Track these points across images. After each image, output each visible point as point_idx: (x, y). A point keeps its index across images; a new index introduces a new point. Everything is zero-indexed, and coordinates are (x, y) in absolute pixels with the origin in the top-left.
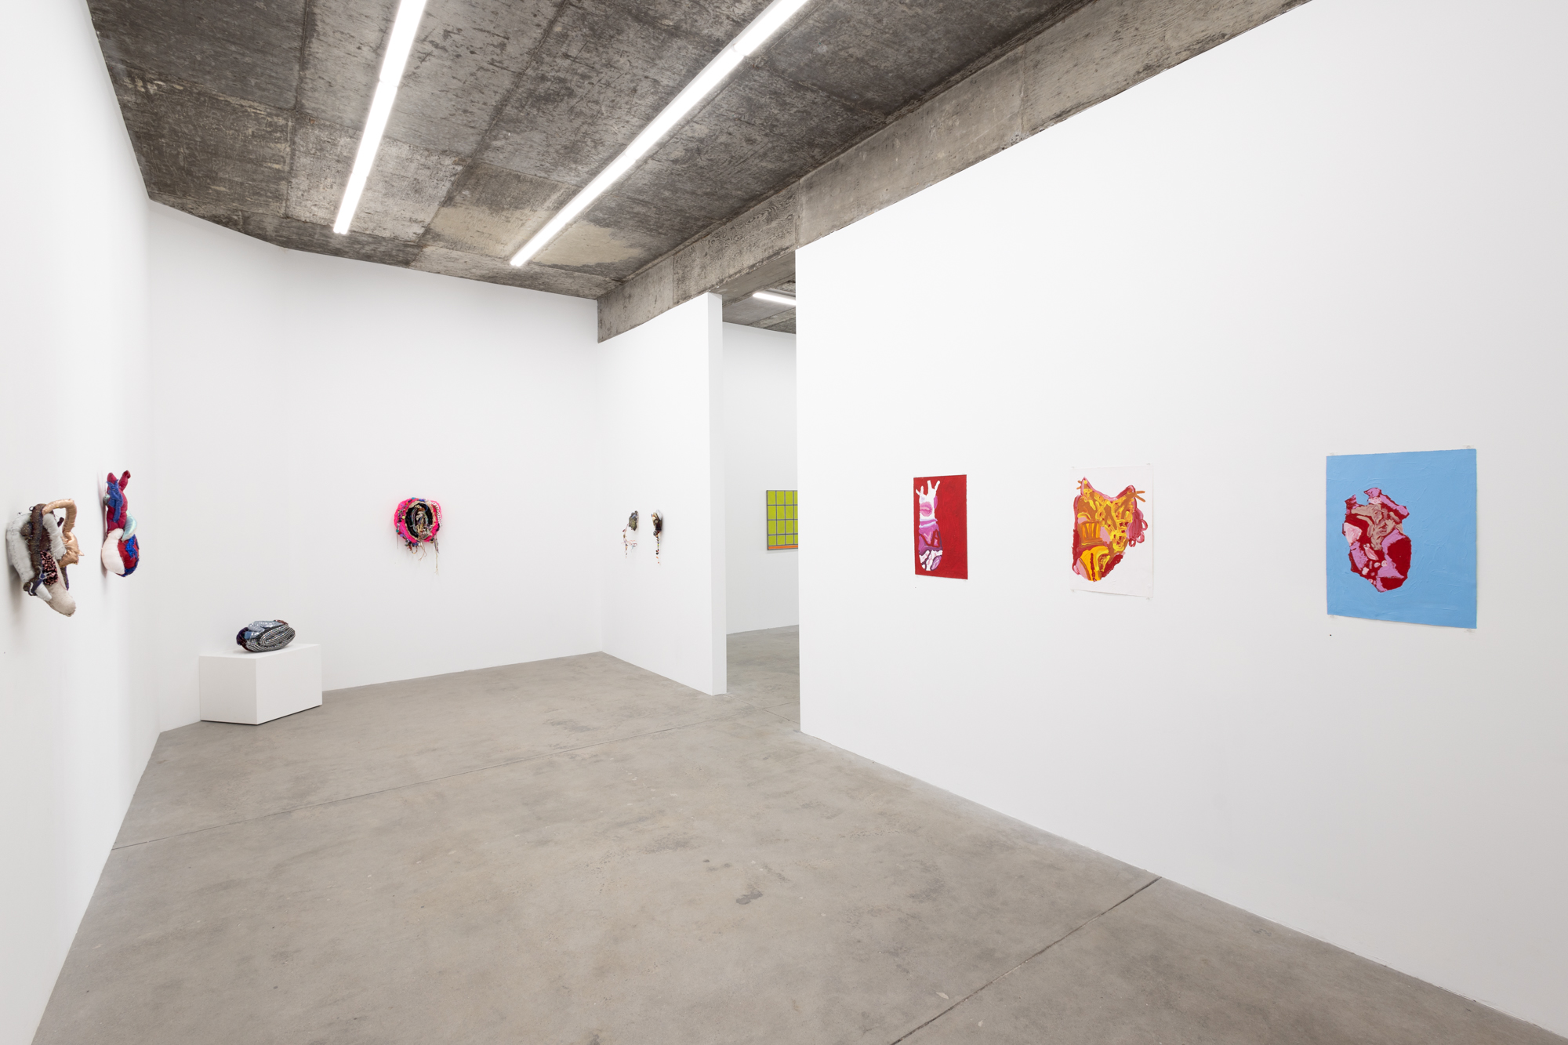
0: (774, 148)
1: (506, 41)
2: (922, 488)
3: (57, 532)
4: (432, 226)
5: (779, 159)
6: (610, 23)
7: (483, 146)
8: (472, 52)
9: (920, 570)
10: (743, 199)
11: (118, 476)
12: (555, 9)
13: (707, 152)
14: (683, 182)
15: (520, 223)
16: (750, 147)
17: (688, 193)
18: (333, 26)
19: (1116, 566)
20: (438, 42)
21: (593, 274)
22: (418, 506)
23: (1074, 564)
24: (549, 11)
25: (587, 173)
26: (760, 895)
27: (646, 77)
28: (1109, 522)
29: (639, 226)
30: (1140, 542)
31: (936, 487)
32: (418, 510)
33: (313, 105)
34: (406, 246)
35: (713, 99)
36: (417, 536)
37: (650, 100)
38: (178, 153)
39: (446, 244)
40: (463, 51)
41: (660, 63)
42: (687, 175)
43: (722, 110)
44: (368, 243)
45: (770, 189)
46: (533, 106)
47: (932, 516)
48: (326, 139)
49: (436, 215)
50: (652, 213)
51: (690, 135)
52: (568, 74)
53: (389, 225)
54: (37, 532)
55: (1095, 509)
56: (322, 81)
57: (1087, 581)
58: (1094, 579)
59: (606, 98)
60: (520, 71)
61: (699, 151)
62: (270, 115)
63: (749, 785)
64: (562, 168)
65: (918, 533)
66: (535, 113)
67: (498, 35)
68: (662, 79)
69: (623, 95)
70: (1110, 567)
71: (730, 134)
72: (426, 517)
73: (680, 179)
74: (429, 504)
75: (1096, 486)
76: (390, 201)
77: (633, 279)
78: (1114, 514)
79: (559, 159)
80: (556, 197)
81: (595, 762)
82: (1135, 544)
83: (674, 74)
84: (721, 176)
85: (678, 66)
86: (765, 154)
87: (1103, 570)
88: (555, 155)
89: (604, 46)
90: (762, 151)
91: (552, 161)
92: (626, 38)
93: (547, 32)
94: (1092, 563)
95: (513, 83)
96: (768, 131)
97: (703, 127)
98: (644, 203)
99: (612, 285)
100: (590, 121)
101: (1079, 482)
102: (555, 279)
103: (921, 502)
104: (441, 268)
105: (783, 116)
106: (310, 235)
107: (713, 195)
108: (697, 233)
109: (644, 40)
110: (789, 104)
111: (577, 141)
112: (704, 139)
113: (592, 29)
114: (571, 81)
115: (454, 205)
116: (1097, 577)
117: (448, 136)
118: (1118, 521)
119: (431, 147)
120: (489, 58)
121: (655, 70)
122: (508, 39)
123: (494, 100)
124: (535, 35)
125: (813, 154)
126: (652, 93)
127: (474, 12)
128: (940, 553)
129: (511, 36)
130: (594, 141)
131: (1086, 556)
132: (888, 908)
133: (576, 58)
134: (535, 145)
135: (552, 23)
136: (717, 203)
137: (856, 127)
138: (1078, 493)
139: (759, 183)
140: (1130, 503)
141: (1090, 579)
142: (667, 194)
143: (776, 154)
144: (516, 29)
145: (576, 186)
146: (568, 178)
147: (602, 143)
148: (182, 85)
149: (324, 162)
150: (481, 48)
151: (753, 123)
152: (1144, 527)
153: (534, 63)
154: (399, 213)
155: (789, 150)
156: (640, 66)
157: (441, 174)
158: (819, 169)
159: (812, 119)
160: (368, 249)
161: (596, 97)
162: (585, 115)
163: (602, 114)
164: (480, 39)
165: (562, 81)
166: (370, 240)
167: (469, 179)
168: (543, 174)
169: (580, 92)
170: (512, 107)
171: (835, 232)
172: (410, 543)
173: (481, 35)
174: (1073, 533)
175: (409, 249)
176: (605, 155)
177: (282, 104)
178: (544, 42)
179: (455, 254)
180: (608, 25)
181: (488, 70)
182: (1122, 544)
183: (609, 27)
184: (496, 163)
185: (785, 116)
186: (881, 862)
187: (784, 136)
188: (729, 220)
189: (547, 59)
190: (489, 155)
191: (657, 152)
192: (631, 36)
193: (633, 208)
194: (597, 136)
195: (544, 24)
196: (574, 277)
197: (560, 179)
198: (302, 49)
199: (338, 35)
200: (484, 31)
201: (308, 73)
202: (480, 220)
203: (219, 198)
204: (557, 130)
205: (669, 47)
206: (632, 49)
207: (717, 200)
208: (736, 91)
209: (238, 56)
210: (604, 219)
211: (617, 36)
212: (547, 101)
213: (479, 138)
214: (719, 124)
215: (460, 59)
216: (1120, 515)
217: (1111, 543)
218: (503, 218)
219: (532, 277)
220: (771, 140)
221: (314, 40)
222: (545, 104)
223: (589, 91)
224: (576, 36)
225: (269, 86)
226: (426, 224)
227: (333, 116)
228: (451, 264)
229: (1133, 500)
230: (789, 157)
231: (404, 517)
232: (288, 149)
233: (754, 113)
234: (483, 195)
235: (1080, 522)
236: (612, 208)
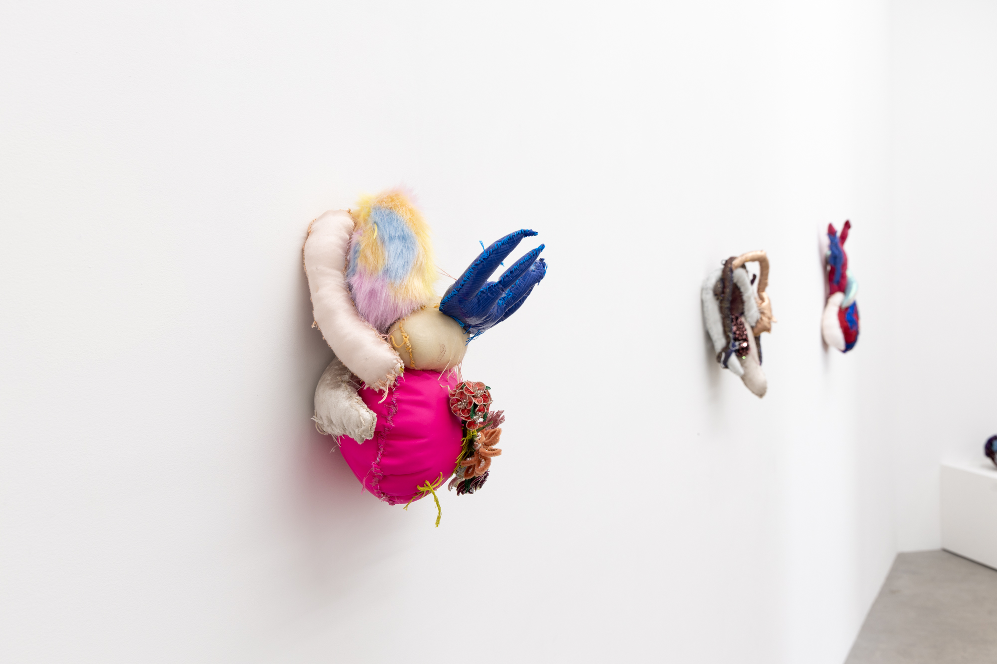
3: (750, 292)
11: (839, 228)
54: (728, 290)
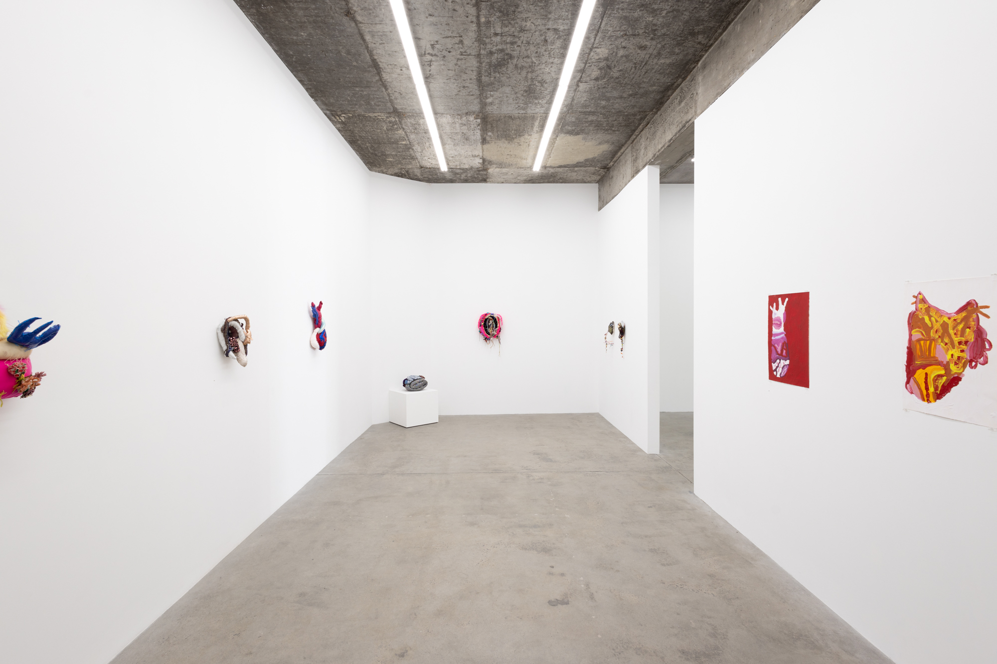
0: (663, 47)
1: (461, 38)
2: (775, 304)
3: (240, 329)
4: (484, 157)
5: (672, 53)
6: (509, 3)
7: (483, 105)
8: (449, 52)
9: (772, 377)
10: (661, 92)
11: (317, 305)
12: (475, 8)
13: (615, 65)
14: (610, 92)
15: (527, 144)
16: (645, 52)
17: (617, 98)
18: (386, 63)
19: (954, 389)
20: (431, 52)
21: (586, 167)
22: (490, 318)
23: (908, 382)
24: (473, 11)
25: (546, 103)
26: (567, 603)
27: (548, 29)
28: (946, 340)
29: (598, 129)
30: (983, 364)
31: (785, 303)
32: (490, 320)
33: (400, 107)
34: (479, 171)
35: (600, 27)
36: (489, 334)
37: (558, 43)
38: (367, 147)
39: (497, 166)
40: (445, 53)
41: (551, 16)
42: (610, 86)
43: (609, 32)
44: (462, 173)
45: (677, 78)
46: (495, 72)
47: (782, 329)
48: (414, 123)
49: (483, 151)
50: (601, 118)
51: (597, 58)
52: (503, 45)
53: (465, 161)
54: (228, 329)
55: (930, 326)
56: (396, 93)
57: (920, 401)
58: (928, 401)
59: (532, 53)
60: (478, 53)
61: (609, 67)
62: (387, 117)
63: (622, 523)
64: (531, 105)
65: (771, 344)
66: (498, 76)
67: (456, 37)
68: (559, 27)
69: (540, 46)
70: (946, 389)
71: (625, 48)
72: (494, 323)
73: (607, 90)
74: (495, 316)
75: (932, 301)
76: (458, 148)
77: (613, 165)
78: (951, 332)
79: (526, 100)
80: (537, 124)
81: (538, 483)
82: (976, 366)
83: (564, 20)
84: (634, 80)
85: (564, 14)
86: (659, 54)
87: (939, 392)
88: (522, 98)
89: (513, 19)
90: (655, 52)
91: (523, 102)
92: (523, 9)
93: (479, 24)
94: (926, 383)
95: (478, 62)
96: (652, 36)
97: (603, 49)
98: (593, 113)
99: (602, 172)
100: (530, 70)
101: (914, 296)
102: (565, 174)
103: (774, 317)
104: (502, 180)
105: (658, 20)
106: (436, 175)
107: (636, 95)
108: (639, 124)
109: (534, 5)
110: (658, 9)
111: (530, 85)
112: (608, 57)
113: (501, 12)
114: (507, 49)
115: (488, 143)
116: (931, 398)
117: (464, 104)
118: (956, 340)
119: (459, 113)
120: (459, 52)
121: (550, 23)
122: (461, 37)
123: (474, 75)
124: (473, 29)
125: (699, 41)
126: (557, 38)
127: (438, 28)
128: (788, 362)
129: (462, 34)
130: (539, 82)
131: (920, 375)
132: (654, 652)
133: (502, 33)
134: (509, 95)
135: (478, 17)
136: (642, 99)
137: (725, 6)
138: (913, 308)
139: (666, 76)
140: (971, 320)
141: (924, 400)
142: (603, 103)
143: (668, 50)
144: (462, 29)
145: (545, 113)
146: (537, 110)
147: (544, 82)
148: (351, 114)
149: (420, 135)
150: (452, 48)
151: (637, 34)
152: (987, 347)
153: (482, 46)
154: (466, 153)
155: (677, 44)
156: (540, 23)
157: (472, 127)
158: (710, 50)
159: (682, 14)
160: (463, 176)
161: (525, 54)
162: (526, 67)
163: (535, 63)
164: (449, 43)
165: (502, 50)
166: (462, 171)
167: (487, 125)
168: (523, 112)
169: (515, 54)
170: (485, 76)
171: (719, 98)
172: (486, 338)
173: (448, 40)
174: (906, 350)
175: (481, 172)
176: (551, 88)
177: (389, 111)
178: (480, 31)
179: (504, 170)
180: (508, 5)
181: (462, 59)
182: (961, 365)
183: (509, 5)
184: (495, 112)
185: (660, 20)
186: (678, 614)
187: (667, 35)
188: (658, 110)
189: (487, 41)
190: (489, 109)
191: (581, 77)
192: (525, 6)
193: (587, 118)
194: (540, 79)
195: (474, 19)
196: (576, 171)
197: (534, 112)
198: (381, 79)
199: (390, 66)
200: (448, 37)
201: (389, 90)
202: (506, 148)
203: (392, 165)
204: (515, 82)
205: (551, 3)
206: (530, 15)
207: (641, 98)
208: (613, 15)
209: (361, 92)
210: (574, 130)
211: (517, 10)
212: (500, 66)
213: (478, 100)
214: (613, 43)
215: (446, 58)
216: (959, 333)
217: (948, 363)
218: (516, 144)
219: (552, 176)
220: (658, 41)
221: (382, 73)
222: (500, 68)
223: (520, 51)
224: (495, 20)
225: (380, 103)
226: (481, 157)
227: (410, 110)
228: (505, 177)
229: (974, 316)
230: (680, 49)
231: (483, 324)
232: (403, 133)
233: (634, 26)
234: (499, 133)
235: (914, 339)
236: (574, 122)
